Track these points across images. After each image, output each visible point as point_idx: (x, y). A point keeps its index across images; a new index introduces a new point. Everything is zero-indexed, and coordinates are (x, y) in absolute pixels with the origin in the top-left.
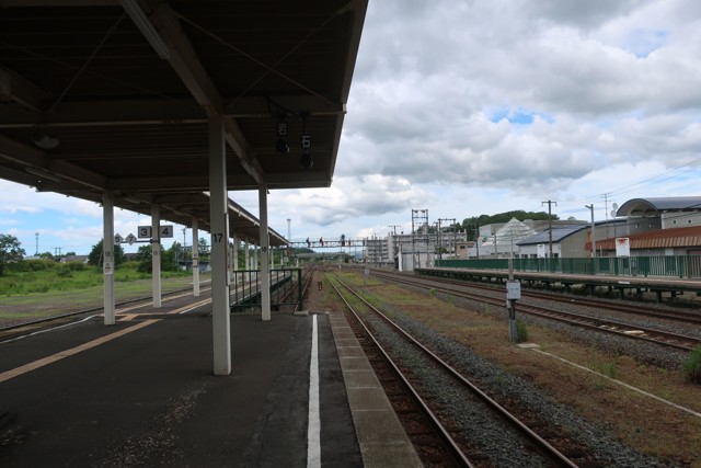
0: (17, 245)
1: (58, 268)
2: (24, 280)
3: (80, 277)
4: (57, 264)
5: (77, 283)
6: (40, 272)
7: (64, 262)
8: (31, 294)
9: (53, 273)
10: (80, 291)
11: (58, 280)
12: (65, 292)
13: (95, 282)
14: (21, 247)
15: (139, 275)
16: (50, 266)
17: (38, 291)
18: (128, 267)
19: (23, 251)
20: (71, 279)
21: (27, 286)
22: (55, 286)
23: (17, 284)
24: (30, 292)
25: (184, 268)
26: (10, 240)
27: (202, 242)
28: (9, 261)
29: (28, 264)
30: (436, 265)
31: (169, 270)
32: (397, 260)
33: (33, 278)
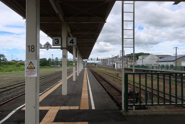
0: (4, 57)
3: (23, 67)
4: (16, 63)
5: (21, 69)
6: (12, 65)
7: (18, 62)
8: (6, 72)
9: (15, 66)
10: (22, 72)
11: (16, 68)
12: (17, 72)
14: (5, 58)
16: (14, 64)
17: (8, 71)
20: (20, 68)
21: (5, 69)
22: (14, 70)
23: (2, 69)
24: (6, 71)
25: (52, 65)
26: (3, 56)
27: (57, 58)
28: (2, 62)
29: (8, 63)
30: (130, 67)
31: (48, 66)
32: (114, 65)
33: (8, 67)
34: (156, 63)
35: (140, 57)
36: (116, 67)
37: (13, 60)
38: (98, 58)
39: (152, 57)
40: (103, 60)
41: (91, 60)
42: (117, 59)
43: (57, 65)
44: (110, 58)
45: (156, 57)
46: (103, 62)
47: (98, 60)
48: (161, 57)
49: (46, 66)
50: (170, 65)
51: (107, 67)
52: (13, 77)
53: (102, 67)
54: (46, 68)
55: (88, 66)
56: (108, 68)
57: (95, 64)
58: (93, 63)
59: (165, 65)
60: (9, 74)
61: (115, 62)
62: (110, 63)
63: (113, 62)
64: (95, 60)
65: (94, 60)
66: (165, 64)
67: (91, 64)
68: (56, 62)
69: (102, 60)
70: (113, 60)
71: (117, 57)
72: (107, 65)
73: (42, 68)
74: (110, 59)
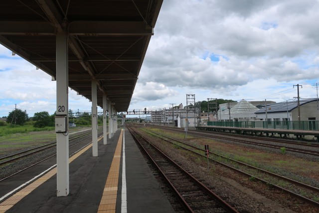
27: (70, 112)
30: (208, 125)
32: (176, 121)
34: (255, 116)
35: (222, 106)
36: (179, 126)
38: (145, 109)
39: (245, 105)
40: (156, 112)
41: (132, 113)
42: (180, 111)
43: (70, 125)
44: (167, 109)
45: (251, 105)
46: (155, 117)
47: (145, 113)
48: (259, 105)
49: (47, 127)
50: (283, 119)
51: (163, 125)
53: (154, 126)
54: (47, 129)
55: (128, 125)
56: (165, 127)
57: (141, 120)
58: (136, 119)
59: (272, 120)
61: (178, 116)
62: (167, 118)
63: (173, 116)
64: (141, 113)
65: (138, 113)
66: (272, 117)
67: (134, 120)
68: (70, 118)
69: (153, 112)
70: (173, 113)
71: (178, 107)
72: (162, 122)
73: (39, 130)
74: (168, 112)
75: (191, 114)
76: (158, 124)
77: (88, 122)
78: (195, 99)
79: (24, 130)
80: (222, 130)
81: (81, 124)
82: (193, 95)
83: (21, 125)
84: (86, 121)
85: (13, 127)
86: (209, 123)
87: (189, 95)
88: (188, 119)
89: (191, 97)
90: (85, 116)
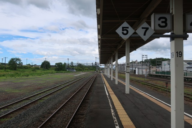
0: (20, 61)
1: (32, 68)
2: (21, 72)
3: (39, 71)
4: (32, 67)
5: (38, 73)
6: (27, 69)
7: (34, 67)
9: (31, 70)
10: (39, 76)
11: (32, 72)
12: (34, 77)
13: (43, 73)
14: (22, 62)
15: (55, 72)
16: (30, 68)
17: (25, 76)
18: (51, 69)
19: (22, 63)
20: (36, 72)
21: (22, 74)
22: (31, 74)
23: (19, 73)
24: (23, 76)
25: (68, 70)
26: (18, 59)
27: (72, 63)
28: (18, 66)
29: (23, 67)
30: (156, 73)
31: (64, 70)
32: (135, 71)
33: (24, 72)
37: (28, 64)
42: (135, 65)
43: (72, 70)
48: (189, 62)
49: (61, 71)
52: (32, 83)
54: (62, 72)
60: (27, 78)
61: (136, 67)
68: (72, 67)
73: (59, 73)
75: (145, 67)
76: (123, 72)
77: (82, 69)
78: (147, 58)
79: (51, 72)
80: (166, 77)
81: (78, 70)
82: (146, 56)
83: (48, 69)
84: (81, 69)
85: (45, 70)
86: (156, 72)
87: (144, 55)
88: (143, 70)
89: (145, 56)
90: (80, 66)
